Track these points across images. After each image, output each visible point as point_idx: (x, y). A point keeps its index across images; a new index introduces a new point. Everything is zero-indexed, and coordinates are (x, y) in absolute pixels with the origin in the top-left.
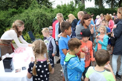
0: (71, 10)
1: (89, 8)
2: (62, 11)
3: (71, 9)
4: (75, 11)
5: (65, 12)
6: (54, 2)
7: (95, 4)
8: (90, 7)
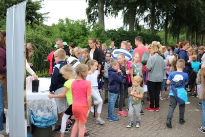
0: (83, 35)
1: (111, 31)
2: (69, 36)
3: (83, 32)
4: (89, 36)
5: (72, 37)
6: (47, 14)
7: (124, 22)
8: (113, 29)
